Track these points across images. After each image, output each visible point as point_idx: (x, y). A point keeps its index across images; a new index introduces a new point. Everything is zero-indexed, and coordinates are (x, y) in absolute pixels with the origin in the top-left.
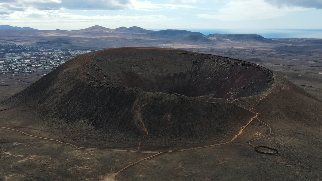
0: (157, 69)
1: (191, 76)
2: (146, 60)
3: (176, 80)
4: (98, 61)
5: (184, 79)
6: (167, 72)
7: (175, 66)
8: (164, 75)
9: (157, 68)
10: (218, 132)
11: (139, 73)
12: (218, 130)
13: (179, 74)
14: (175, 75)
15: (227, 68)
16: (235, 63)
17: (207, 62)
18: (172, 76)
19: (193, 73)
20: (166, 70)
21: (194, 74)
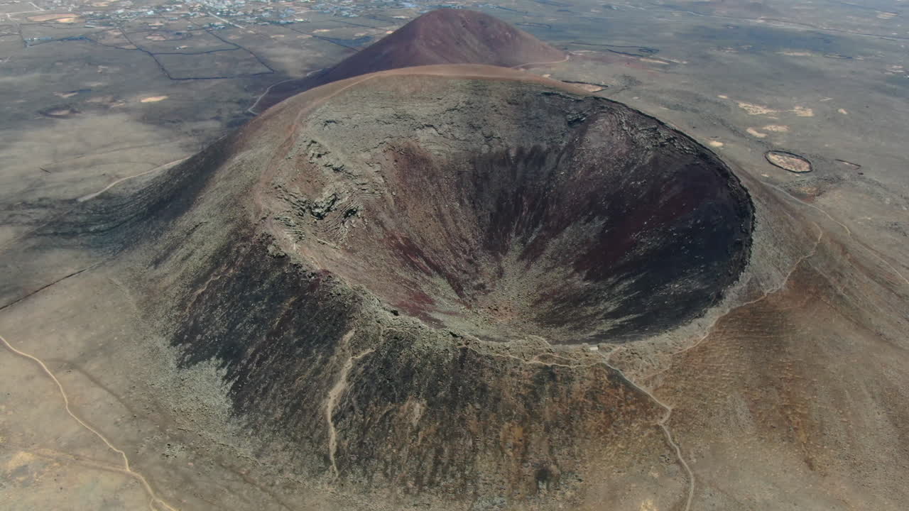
0: (479, 135)
1: (558, 160)
2: (453, 110)
3: (520, 166)
4: (326, 125)
5: (540, 168)
6: (503, 144)
7: (523, 126)
8: (494, 150)
9: (480, 131)
10: (540, 483)
11: (432, 147)
12: (543, 474)
13: (529, 150)
14: (520, 151)
15: (648, 150)
16: (671, 139)
17: (604, 122)
18: (513, 154)
19: (563, 153)
20: (499, 138)
21: (564, 156)
